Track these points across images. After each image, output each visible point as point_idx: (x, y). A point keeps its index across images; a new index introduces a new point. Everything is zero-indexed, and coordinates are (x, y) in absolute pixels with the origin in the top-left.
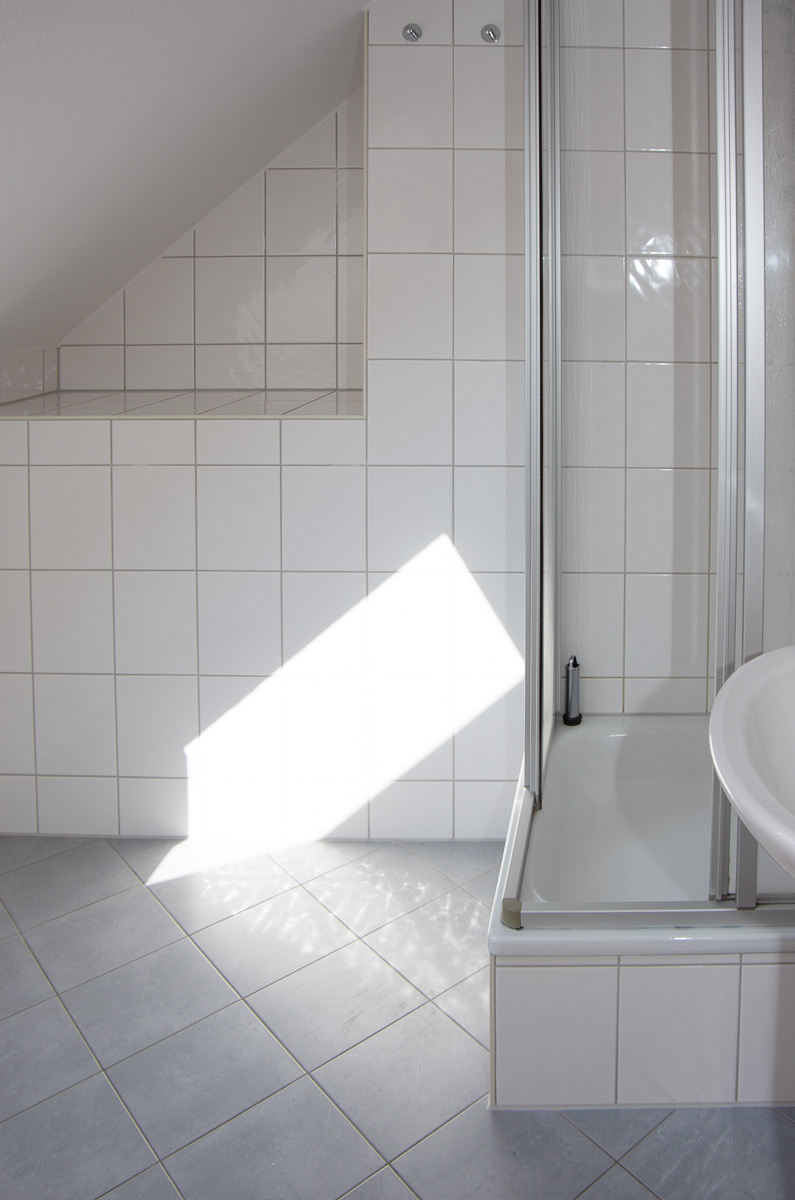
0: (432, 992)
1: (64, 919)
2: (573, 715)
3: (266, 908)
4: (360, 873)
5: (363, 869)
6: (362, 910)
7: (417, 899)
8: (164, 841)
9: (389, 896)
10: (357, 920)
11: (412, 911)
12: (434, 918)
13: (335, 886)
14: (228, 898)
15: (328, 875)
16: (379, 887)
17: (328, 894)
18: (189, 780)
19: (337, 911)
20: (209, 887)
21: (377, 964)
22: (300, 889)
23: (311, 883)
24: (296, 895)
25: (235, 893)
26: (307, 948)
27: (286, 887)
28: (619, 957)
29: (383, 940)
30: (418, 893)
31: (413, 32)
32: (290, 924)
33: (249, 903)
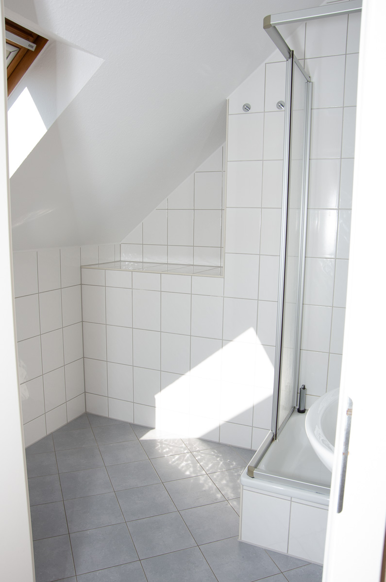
0: (228, 498)
1: (111, 445)
2: (302, 409)
3: (177, 457)
4: (213, 453)
5: (214, 452)
6: (210, 465)
7: (231, 466)
8: (148, 429)
9: (221, 463)
10: (207, 468)
11: (228, 470)
12: (236, 474)
13: (203, 455)
14: (165, 451)
15: (201, 451)
16: (218, 459)
17: (199, 457)
18: (156, 408)
19: (201, 464)
20: (159, 446)
21: (211, 484)
22: (190, 453)
23: (195, 453)
24: (188, 455)
25: (167, 450)
26: (188, 473)
27: (186, 452)
28: (291, 497)
29: (215, 477)
30: (233, 464)
31: (247, 108)
32: (184, 464)
33: (171, 454)
